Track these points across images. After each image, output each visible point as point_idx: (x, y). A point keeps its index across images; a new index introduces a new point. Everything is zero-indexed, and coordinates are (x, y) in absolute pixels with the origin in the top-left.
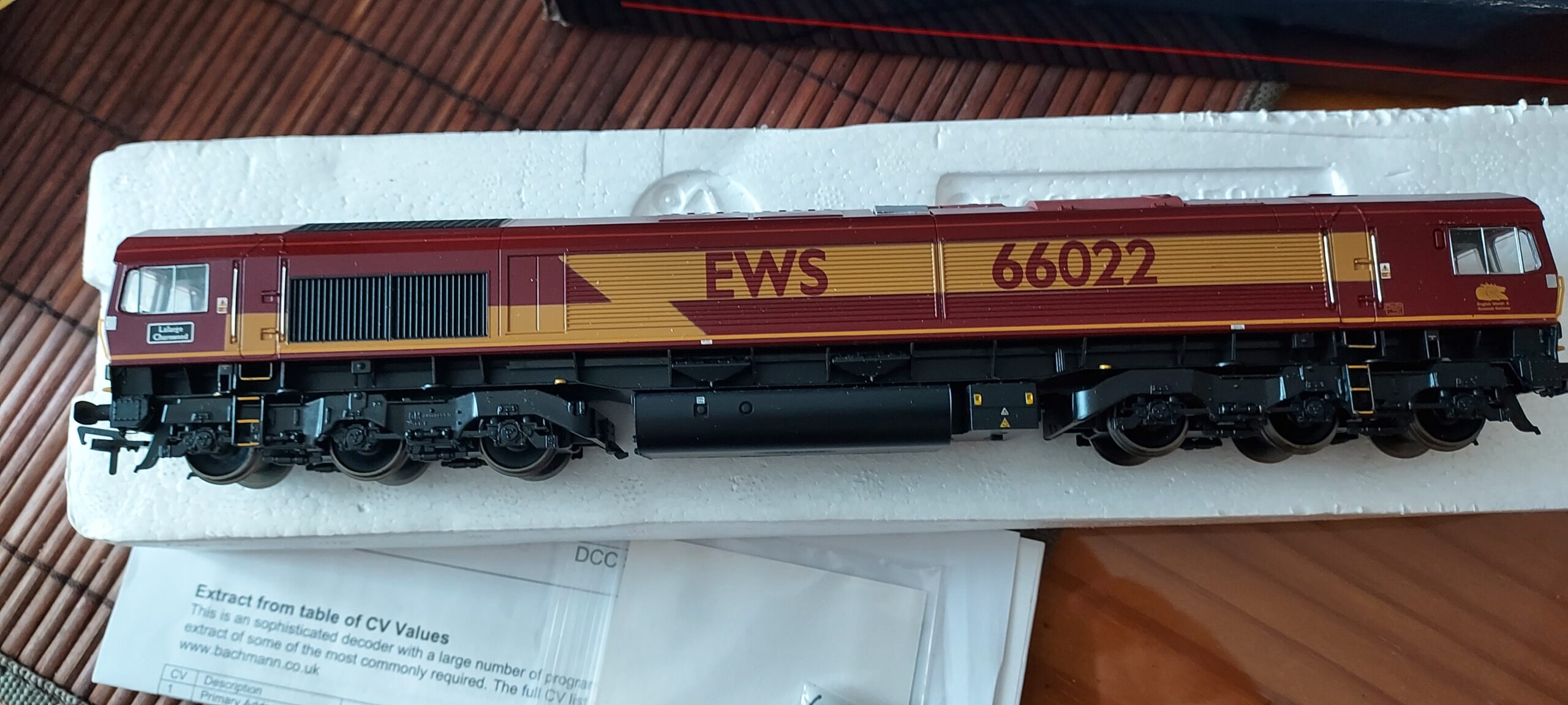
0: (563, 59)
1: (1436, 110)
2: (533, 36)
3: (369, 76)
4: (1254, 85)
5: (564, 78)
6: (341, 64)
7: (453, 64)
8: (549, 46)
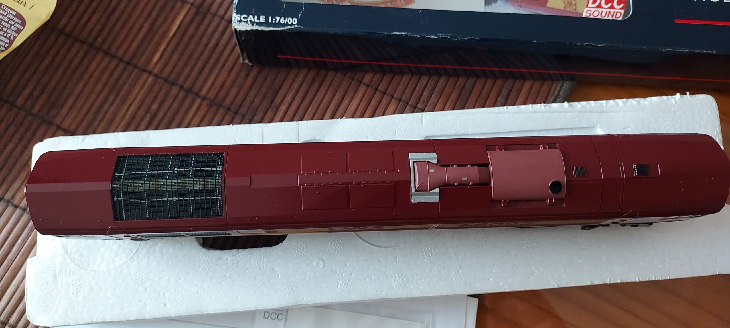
0: (250, 79)
1: (642, 99)
2: (236, 69)
3: (160, 90)
4: (561, 83)
5: (250, 89)
6: (147, 85)
7: (199, 83)
8: (243, 74)
